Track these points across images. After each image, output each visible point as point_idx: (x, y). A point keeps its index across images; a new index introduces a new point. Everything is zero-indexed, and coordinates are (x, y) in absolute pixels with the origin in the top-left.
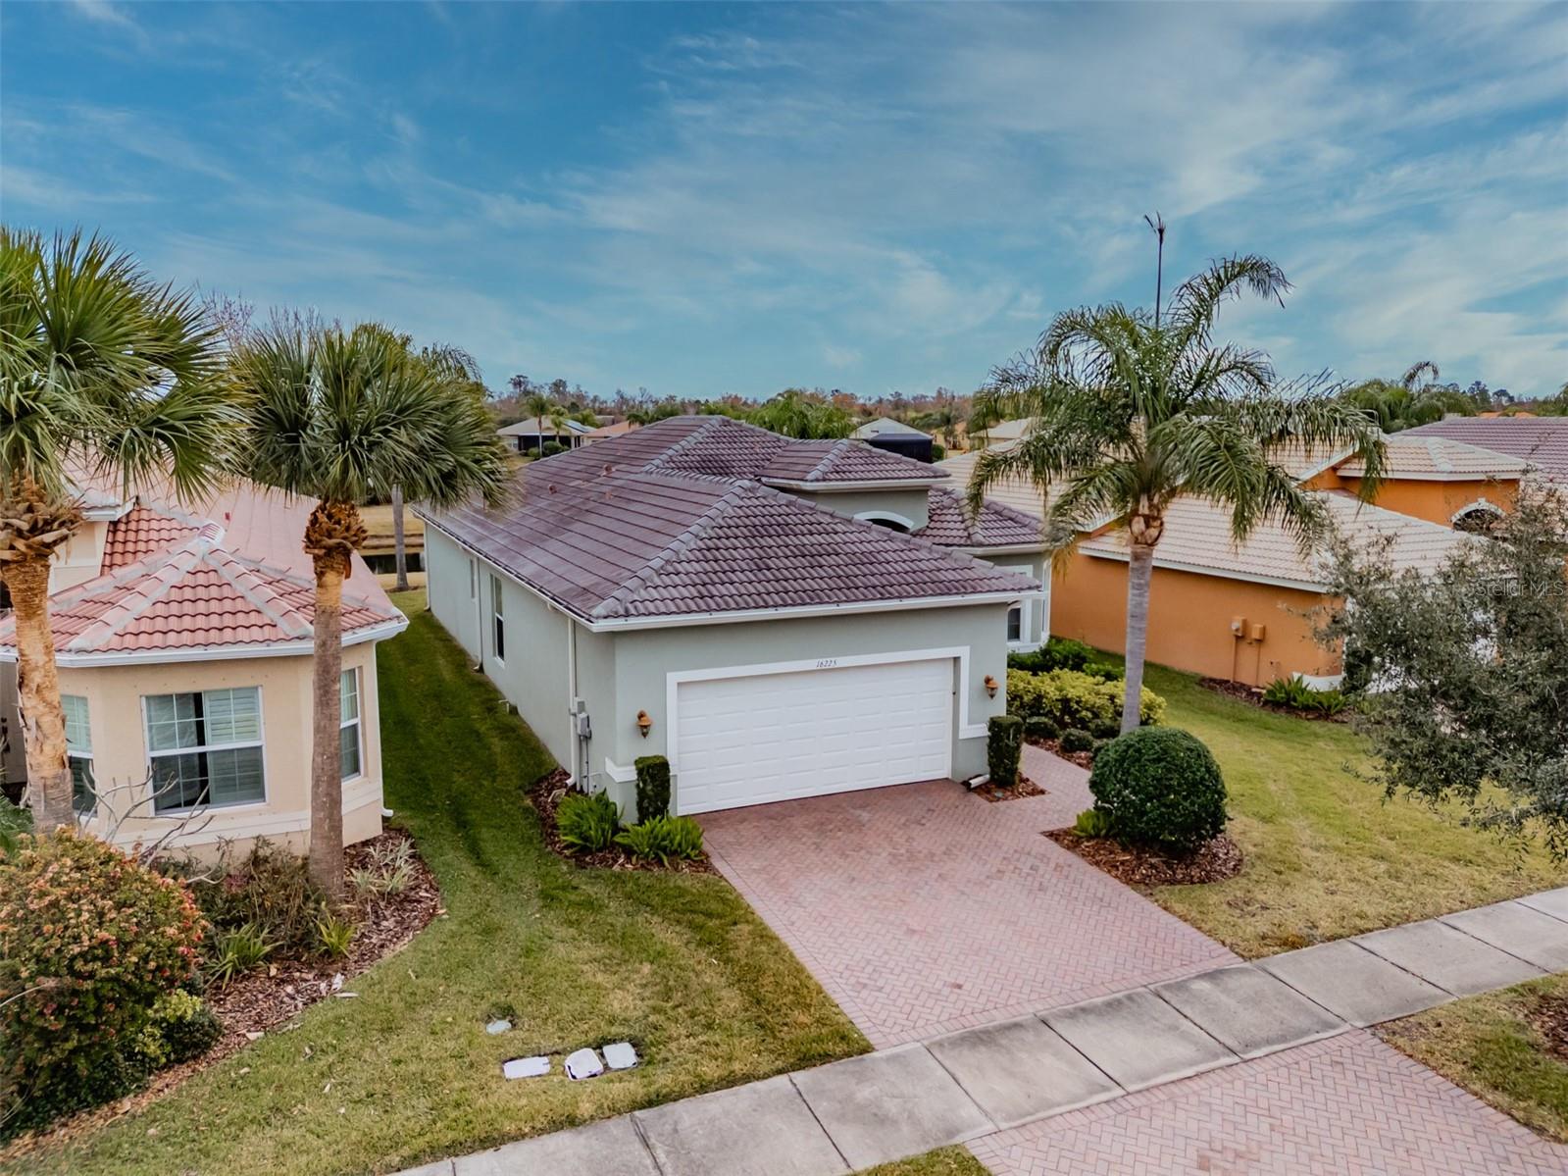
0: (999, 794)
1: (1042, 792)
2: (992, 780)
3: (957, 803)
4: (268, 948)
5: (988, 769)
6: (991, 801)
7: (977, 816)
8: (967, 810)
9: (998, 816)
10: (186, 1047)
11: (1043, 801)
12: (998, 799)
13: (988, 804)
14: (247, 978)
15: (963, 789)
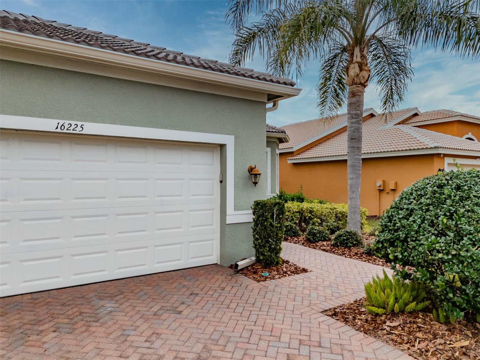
0: (266, 274)
1: (304, 271)
2: (258, 260)
3: (223, 285)
5: (254, 251)
6: (259, 281)
7: (245, 298)
8: (234, 291)
9: (269, 296)
11: (309, 278)
12: (266, 278)
13: (256, 284)
15: (232, 271)
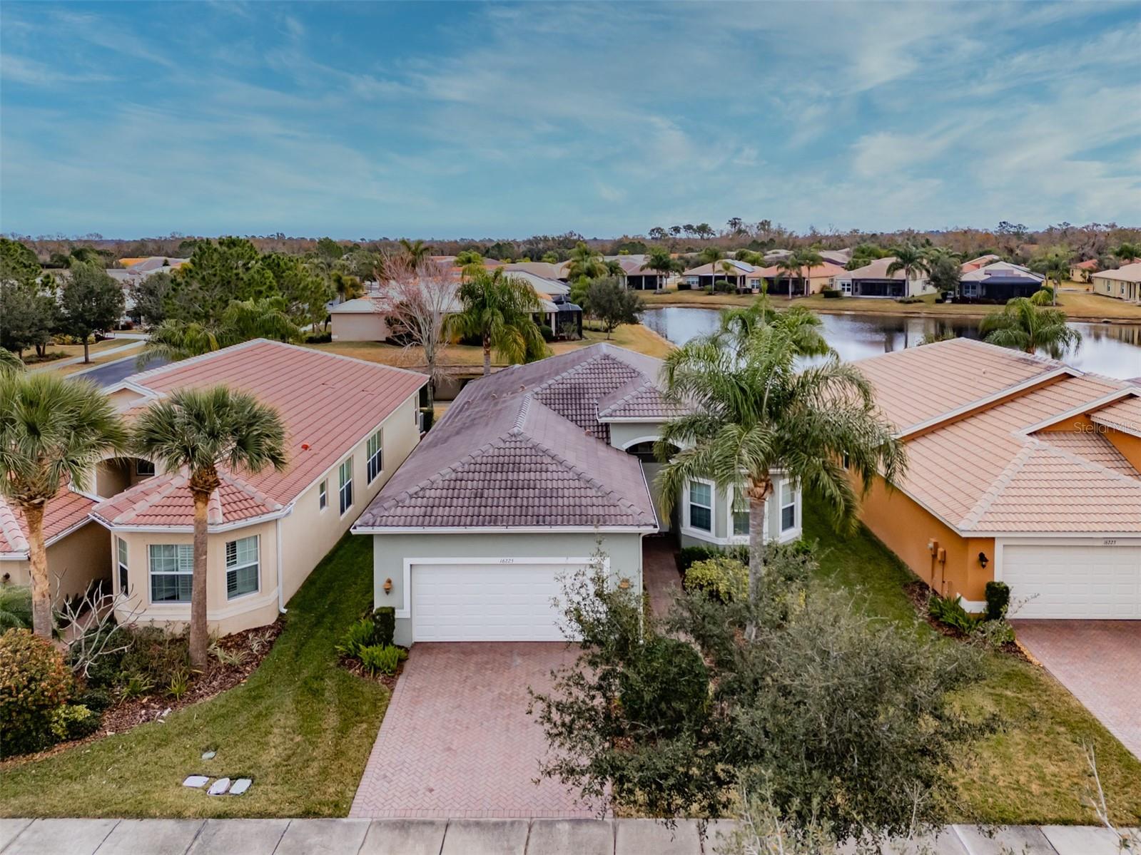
4: (145, 688)
10: (75, 734)
14: (133, 701)
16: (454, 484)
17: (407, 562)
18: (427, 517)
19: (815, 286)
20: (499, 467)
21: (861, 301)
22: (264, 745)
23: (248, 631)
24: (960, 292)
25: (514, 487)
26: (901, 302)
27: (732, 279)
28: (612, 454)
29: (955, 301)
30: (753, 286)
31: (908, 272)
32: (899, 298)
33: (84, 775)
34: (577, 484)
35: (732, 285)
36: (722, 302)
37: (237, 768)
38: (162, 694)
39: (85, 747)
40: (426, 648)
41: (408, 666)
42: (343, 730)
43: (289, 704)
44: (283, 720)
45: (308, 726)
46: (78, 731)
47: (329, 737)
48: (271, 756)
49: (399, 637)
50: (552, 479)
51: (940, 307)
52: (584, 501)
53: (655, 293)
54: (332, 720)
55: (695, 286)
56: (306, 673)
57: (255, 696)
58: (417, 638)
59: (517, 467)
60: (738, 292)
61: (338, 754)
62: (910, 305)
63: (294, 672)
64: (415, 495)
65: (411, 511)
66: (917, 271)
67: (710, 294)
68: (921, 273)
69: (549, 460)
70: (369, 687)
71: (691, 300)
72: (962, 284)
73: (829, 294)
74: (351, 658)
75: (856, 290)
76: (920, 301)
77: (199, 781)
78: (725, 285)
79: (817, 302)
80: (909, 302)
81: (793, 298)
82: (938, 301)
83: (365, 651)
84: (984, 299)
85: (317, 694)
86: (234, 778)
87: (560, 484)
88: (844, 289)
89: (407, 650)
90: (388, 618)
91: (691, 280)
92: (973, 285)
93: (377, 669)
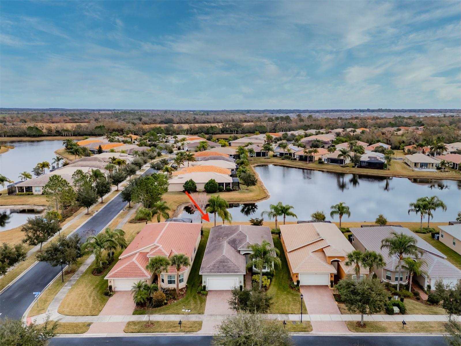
4: (172, 298)
14: (171, 300)
16: (214, 265)
17: (208, 278)
18: (210, 272)
19: (316, 158)
20: (221, 262)
21: (330, 165)
22: (191, 306)
23: (182, 288)
24: (360, 164)
25: (224, 266)
26: (342, 167)
27: (290, 154)
28: (240, 255)
29: (358, 167)
30: (297, 158)
31: (344, 157)
32: (342, 165)
33: (169, 309)
34: (233, 265)
35: (290, 156)
36: (287, 163)
37: (188, 309)
38: (174, 299)
39: (167, 306)
40: (211, 291)
41: (208, 294)
42: (201, 303)
43: (192, 300)
44: (192, 302)
45: (196, 302)
46: (166, 304)
47: (199, 305)
48: (192, 307)
49: (207, 290)
50: (230, 264)
51: (353, 169)
52: (235, 269)
53: (265, 159)
54: (199, 302)
55: (278, 156)
56: (193, 295)
57: (187, 299)
58: (209, 289)
59: (224, 262)
60: (292, 159)
61: (201, 307)
62: (344, 168)
63: (191, 295)
64: (208, 268)
65: (208, 271)
66: (347, 157)
67: (283, 159)
68: (348, 158)
69: (229, 261)
70: (204, 297)
71: (277, 162)
72: (361, 162)
73: (320, 162)
74: (199, 293)
75: (329, 161)
76: (348, 166)
77: (184, 310)
78: (288, 157)
79: (316, 165)
80: (344, 167)
81: (309, 163)
82: (353, 167)
83: (202, 292)
84: (367, 166)
85: (196, 298)
86: (188, 310)
87: (231, 265)
88: (325, 161)
89: (208, 291)
90: (205, 287)
91: (277, 153)
92: (364, 162)
93: (204, 295)
